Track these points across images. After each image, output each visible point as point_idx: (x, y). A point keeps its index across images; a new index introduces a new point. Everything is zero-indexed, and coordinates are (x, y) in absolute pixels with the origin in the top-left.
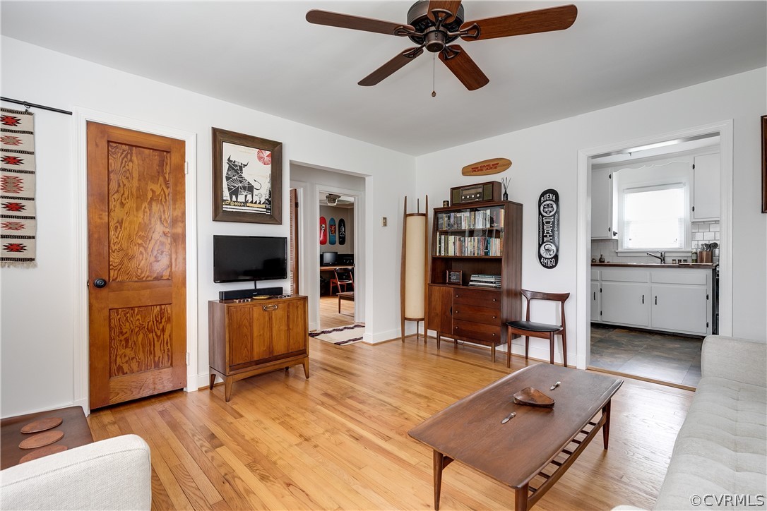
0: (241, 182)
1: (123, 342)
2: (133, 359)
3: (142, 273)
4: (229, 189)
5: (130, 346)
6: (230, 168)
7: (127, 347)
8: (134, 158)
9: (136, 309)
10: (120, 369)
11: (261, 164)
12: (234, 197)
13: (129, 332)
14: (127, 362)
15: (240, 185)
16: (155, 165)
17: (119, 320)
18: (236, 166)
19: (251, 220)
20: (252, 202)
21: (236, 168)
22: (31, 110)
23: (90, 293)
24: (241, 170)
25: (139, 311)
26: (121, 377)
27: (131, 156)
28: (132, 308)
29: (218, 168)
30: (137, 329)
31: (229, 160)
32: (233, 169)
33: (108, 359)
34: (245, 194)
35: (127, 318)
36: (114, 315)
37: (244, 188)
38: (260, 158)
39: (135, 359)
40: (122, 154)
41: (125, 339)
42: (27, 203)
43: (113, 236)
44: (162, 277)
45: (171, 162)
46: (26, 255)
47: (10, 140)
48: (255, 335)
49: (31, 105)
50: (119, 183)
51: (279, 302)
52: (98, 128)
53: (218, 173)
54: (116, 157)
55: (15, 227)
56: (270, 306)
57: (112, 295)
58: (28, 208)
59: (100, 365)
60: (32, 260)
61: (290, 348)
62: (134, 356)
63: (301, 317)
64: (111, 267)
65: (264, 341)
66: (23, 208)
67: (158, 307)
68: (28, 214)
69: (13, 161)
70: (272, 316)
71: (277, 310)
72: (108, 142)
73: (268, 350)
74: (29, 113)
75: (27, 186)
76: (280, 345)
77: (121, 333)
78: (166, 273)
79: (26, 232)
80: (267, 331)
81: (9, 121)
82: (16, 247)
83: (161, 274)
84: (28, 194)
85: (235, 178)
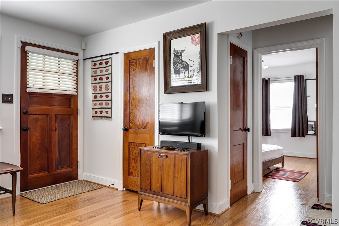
0: (181, 63)
1: (133, 160)
2: (136, 169)
3: (139, 125)
4: (175, 71)
6: (175, 56)
7: (134, 163)
11: (194, 46)
13: (135, 155)
14: (134, 170)
15: (181, 66)
16: (144, 66)
17: (132, 148)
18: (178, 53)
21: (178, 55)
23: (124, 133)
24: (181, 55)
25: (138, 145)
26: (132, 177)
28: (136, 143)
29: (168, 58)
30: (137, 155)
31: (174, 51)
33: (128, 167)
35: (134, 148)
36: (131, 145)
37: (183, 68)
38: (193, 42)
39: (136, 170)
41: (134, 158)
42: (110, 94)
43: (131, 107)
44: (146, 128)
45: (150, 62)
46: (109, 115)
47: (107, 71)
48: (153, 173)
49: (111, 54)
50: (133, 80)
51: (169, 153)
52: (127, 55)
53: (168, 62)
54: (132, 67)
55: (107, 104)
56: (163, 154)
57: (129, 135)
58: (110, 96)
59: (126, 168)
60: (111, 117)
61: (175, 192)
62: (136, 168)
63: (184, 170)
64: (130, 122)
65: (158, 180)
66: (108, 97)
67: (145, 145)
68: (109, 98)
69: (107, 78)
70: (164, 162)
71: (167, 159)
72: (129, 61)
73: (160, 187)
74: (110, 58)
75: (110, 87)
76: (168, 187)
77: (133, 155)
78: (148, 126)
79: (109, 106)
80: (160, 172)
81: (107, 63)
82: (107, 113)
83: (146, 126)
84: (110, 91)
85: (178, 62)
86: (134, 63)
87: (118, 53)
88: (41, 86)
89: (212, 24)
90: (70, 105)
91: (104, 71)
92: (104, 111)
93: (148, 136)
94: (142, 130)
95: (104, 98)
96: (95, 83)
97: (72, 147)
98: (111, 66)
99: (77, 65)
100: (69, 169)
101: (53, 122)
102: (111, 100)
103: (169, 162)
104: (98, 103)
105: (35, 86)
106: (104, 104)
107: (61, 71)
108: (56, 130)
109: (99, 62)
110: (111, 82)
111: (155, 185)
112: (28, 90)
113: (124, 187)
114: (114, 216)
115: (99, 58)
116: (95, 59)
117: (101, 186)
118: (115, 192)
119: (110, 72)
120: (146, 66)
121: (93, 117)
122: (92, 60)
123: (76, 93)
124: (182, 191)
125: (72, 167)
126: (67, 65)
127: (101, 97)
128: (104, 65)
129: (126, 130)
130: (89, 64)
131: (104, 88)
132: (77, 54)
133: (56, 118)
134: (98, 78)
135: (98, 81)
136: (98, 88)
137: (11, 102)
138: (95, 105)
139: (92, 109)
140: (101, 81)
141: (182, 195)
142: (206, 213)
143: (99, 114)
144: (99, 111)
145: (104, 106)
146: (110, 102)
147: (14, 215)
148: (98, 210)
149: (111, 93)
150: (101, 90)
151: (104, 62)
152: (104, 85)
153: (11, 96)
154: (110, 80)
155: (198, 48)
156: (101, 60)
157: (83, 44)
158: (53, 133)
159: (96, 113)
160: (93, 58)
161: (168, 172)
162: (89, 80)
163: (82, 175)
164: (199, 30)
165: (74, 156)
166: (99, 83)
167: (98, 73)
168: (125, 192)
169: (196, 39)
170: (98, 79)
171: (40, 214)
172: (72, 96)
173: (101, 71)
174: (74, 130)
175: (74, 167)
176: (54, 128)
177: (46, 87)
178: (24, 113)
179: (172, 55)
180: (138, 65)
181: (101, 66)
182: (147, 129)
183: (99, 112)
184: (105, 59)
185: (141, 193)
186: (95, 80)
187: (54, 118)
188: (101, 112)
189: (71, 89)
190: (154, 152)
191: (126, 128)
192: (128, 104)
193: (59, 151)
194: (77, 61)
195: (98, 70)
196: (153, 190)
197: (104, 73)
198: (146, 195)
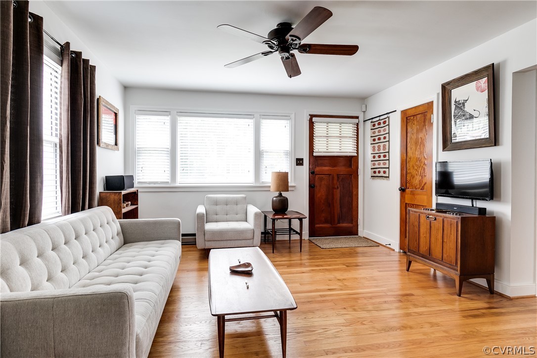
3: (417, 185)
6: (457, 107)
9: (414, 205)
15: (463, 118)
16: (422, 122)
18: (460, 104)
21: (461, 105)
22: (389, 115)
23: (400, 194)
24: (463, 104)
25: (415, 207)
29: (447, 111)
31: (456, 102)
34: (467, 124)
36: (407, 206)
38: (478, 88)
42: (387, 154)
43: (408, 166)
45: (428, 117)
46: (386, 175)
47: (384, 130)
48: (421, 235)
49: (389, 113)
50: (410, 138)
51: (438, 216)
52: (404, 112)
53: (447, 115)
54: (409, 124)
55: (384, 164)
56: (431, 216)
57: (406, 196)
58: (387, 156)
59: (402, 230)
60: (388, 177)
61: (444, 258)
63: (454, 235)
64: (407, 181)
65: (426, 242)
66: (386, 156)
68: (387, 158)
69: (385, 138)
70: (432, 225)
71: (435, 221)
72: (407, 118)
73: (428, 251)
74: (388, 117)
75: (387, 147)
76: (437, 251)
78: (425, 187)
79: (387, 166)
80: (428, 235)
81: (384, 123)
82: (385, 172)
83: (423, 187)
84: (387, 150)
85: (459, 114)
86: (412, 120)
87: (396, 111)
88: (325, 150)
89: (504, 62)
90: (350, 166)
91: (382, 131)
92: (382, 170)
93: (425, 197)
94: (419, 191)
95: (382, 158)
96: (373, 144)
97: (352, 205)
98: (389, 125)
99: (358, 128)
100: (350, 225)
101: (335, 182)
102: (389, 160)
103: (437, 225)
104: (376, 163)
105: (320, 150)
106: (382, 164)
107: (342, 135)
108: (338, 188)
109: (377, 122)
110: (389, 141)
111: (423, 248)
112: (315, 154)
113: (401, 249)
114: (379, 270)
115: (378, 119)
116: (374, 120)
117: (378, 245)
118: (392, 252)
119: (387, 132)
120: (424, 122)
121: (372, 177)
122: (371, 121)
123: (356, 155)
124: (451, 257)
125: (352, 223)
126: (348, 129)
127: (379, 157)
128: (382, 125)
129: (402, 190)
130: (369, 125)
131: (382, 148)
132: (357, 117)
133: (338, 178)
134: (377, 138)
135: (377, 141)
136: (376, 148)
137: (302, 164)
138: (374, 165)
139: (371, 169)
140: (379, 141)
141: (451, 262)
142: (491, 291)
143: (377, 174)
144: (377, 170)
145: (382, 166)
146: (387, 162)
147: (301, 251)
148: (367, 262)
149: (388, 152)
150: (379, 150)
151: (382, 122)
152: (382, 145)
153: (302, 160)
154: (387, 139)
155: (485, 95)
156: (379, 120)
157: (364, 106)
158: (335, 190)
159: (375, 172)
160: (372, 118)
161: (437, 235)
162: (369, 141)
163: (362, 232)
164: (486, 73)
165: (354, 213)
166: (377, 143)
167: (377, 134)
168: (402, 254)
169: (483, 85)
170: (377, 140)
171: (319, 255)
172: (352, 157)
173: (379, 131)
174: (354, 189)
175: (354, 223)
176: (336, 187)
177: (329, 150)
178: (312, 173)
179: (453, 107)
180: (415, 122)
181: (379, 126)
182: (425, 190)
183: (377, 172)
184: (383, 119)
185: (409, 253)
186: (374, 140)
187: (336, 178)
188: (379, 172)
189: (351, 151)
190: (422, 213)
191: (403, 188)
192: (405, 163)
193: (341, 207)
194: (358, 124)
195: (377, 130)
196: (421, 252)
197: (382, 133)
198: (414, 257)
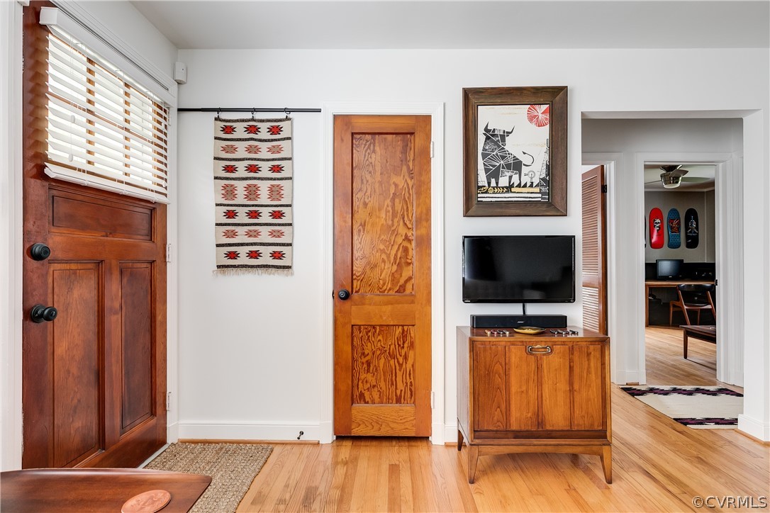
0: (503, 158)
1: (365, 366)
2: (374, 386)
3: (384, 284)
4: (487, 170)
5: (371, 371)
6: (488, 140)
7: (368, 371)
8: (377, 148)
9: (378, 327)
10: (362, 396)
11: (533, 126)
12: (493, 181)
13: (371, 354)
14: (368, 389)
15: (502, 162)
16: (398, 153)
17: (361, 338)
18: (497, 136)
19: (518, 212)
20: (519, 186)
21: (496, 139)
22: (292, 115)
23: (335, 305)
24: (503, 138)
25: (380, 330)
26: (362, 406)
27: (374, 146)
28: (374, 327)
29: (471, 142)
30: (378, 352)
31: (487, 130)
32: (493, 141)
33: (350, 383)
34: (510, 174)
35: (369, 337)
36: (356, 332)
37: (508, 166)
38: (531, 118)
39: (376, 389)
40: (365, 145)
41: (367, 361)
42: (284, 210)
44: (404, 290)
46: (284, 262)
47: (275, 150)
48: (513, 390)
49: (291, 111)
50: (362, 180)
52: (343, 120)
53: (471, 151)
54: (361, 150)
55: (275, 234)
58: (286, 214)
59: (343, 388)
60: (289, 267)
62: (375, 383)
64: (354, 277)
66: (281, 216)
67: (400, 327)
68: (285, 220)
69: (276, 169)
72: (352, 134)
73: (534, 419)
74: (287, 119)
75: (286, 193)
76: (555, 415)
77: (363, 354)
78: (409, 286)
79: (284, 239)
80: (533, 387)
81: (275, 130)
82: (279, 255)
83: (403, 286)
84: (286, 201)
85: (494, 153)
86: (367, 141)
87: (319, 111)
90: (150, 233)
91: (264, 150)
92: (265, 250)
94: (394, 295)
95: (266, 219)
96: (227, 178)
98: (290, 139)
100: (150, 422)
102: (291, 225)
103: (555, 361)
104: (241, 229)
106: (264, 234)
107: (131, 126)
108: (121, 307)
109: (244, 124)
110: (291, 179)
111: (520, 417)
112: (52, 171)
115: (248, 115)
116: (228, 116)
119: (284, 154)
120: (405, 152)
121: (219, 267)
122: (215, 114)
123: (159, 198)
124: (592, 416)
125: (155, 415)
127: (254, 215)
128: (264, 135)
129: (341, 297)
131: (264, 192)
134: (241, 165)
135: (242, 173)
136: (241, 192)
138: (230, 234)
139: (219, 246)
140: (253, 175)
143: (244, 260)
144: (243, 250)
145: (266, 239)
146: (287, 229)
149: (290, 206)
150: (251, 196)
151: (264, 126)
152: (263, 185)
154: (286, 174)
156: (253, 120)
157: (181, 67)
159: (233, 255)
160: (221, 110)
161: (556, 381)
163: (176, 428)
165: (158, 380)
166: (245, 179)
167: (241, 154)
169: (540, 115)
170: (241, 169)
172: (156, 206)
173: (253, 150)
174: (158, 307)
179: (481, 139)
181: (253, 136)
183: (243, 255)
184: (268, 121)
186: (230, 169)
188: (254, 255)
195: (241, 145)
196: (515, 428)
197: (265, 155)
